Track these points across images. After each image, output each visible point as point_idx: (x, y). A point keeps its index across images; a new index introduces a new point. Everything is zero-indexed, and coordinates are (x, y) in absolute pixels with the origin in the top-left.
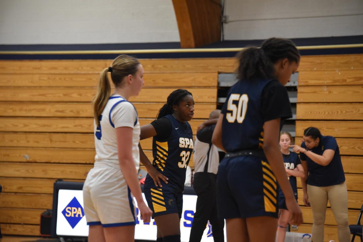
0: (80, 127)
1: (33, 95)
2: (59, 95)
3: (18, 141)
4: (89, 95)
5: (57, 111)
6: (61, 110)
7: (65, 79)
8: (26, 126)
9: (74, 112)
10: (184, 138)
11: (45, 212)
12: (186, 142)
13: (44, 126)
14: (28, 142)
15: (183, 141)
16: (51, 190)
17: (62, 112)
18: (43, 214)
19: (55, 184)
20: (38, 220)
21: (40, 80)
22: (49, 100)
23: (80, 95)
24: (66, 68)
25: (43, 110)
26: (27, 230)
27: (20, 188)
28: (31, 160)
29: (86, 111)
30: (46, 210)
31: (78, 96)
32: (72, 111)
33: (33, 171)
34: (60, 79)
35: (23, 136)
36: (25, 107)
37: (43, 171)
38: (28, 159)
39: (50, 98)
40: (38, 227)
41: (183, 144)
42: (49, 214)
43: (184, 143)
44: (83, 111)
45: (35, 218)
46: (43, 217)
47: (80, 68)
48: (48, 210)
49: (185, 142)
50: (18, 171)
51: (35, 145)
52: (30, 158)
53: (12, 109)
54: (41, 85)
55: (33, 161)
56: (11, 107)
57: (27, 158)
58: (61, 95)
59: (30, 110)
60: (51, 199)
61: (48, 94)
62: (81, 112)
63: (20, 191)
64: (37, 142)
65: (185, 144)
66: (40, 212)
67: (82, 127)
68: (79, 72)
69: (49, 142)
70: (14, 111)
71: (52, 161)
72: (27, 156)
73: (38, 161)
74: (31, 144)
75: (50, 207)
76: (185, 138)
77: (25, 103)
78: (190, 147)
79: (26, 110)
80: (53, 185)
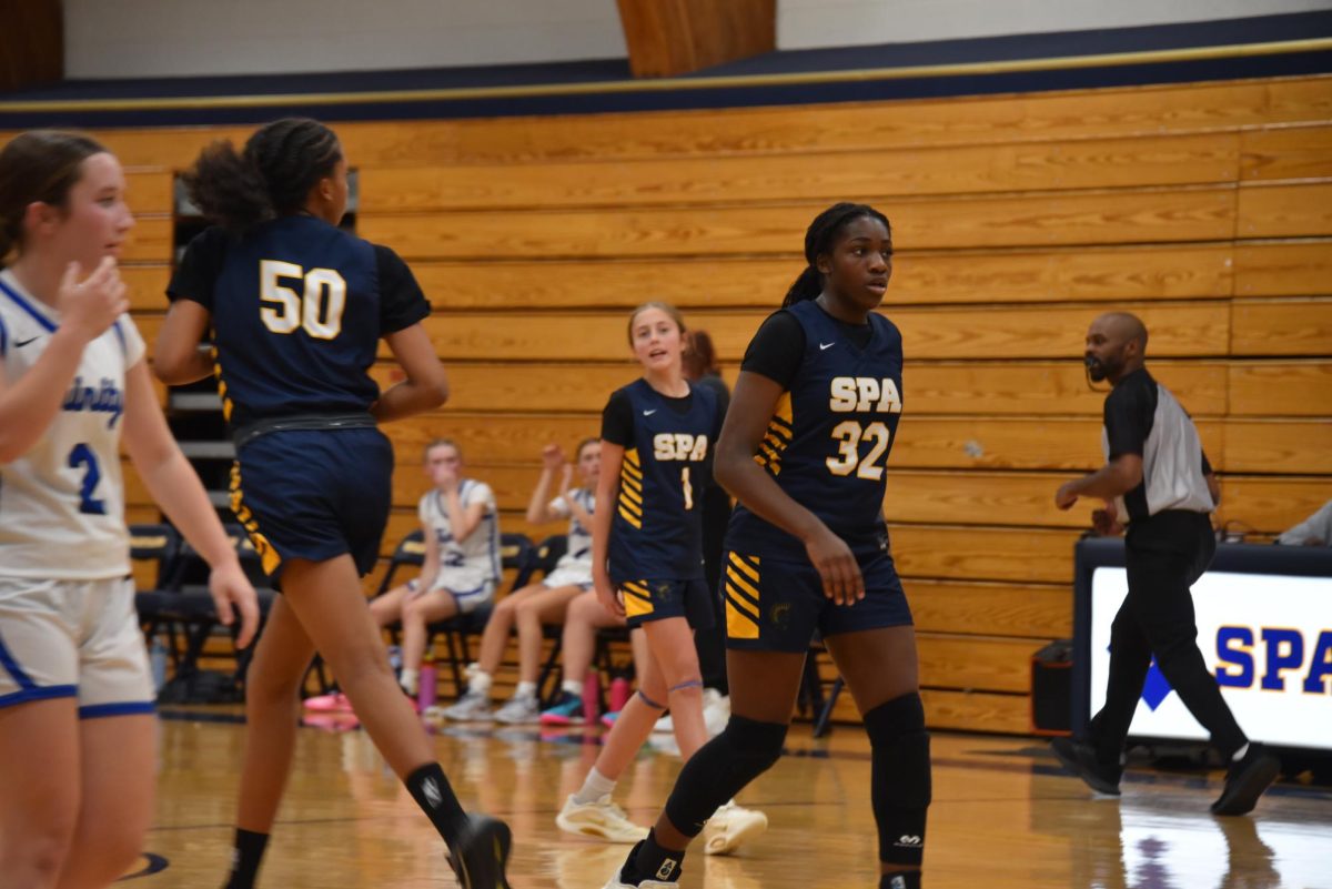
0: (1167, 338)
1: (992, 225)
2: (1088, 220)
3: (942, 393)
4: (1199, 214)
5: (1080, 280)
6: (1094, 273)
7: (1108, 158)
8: (968, 336)
9: (1142, 282)
10: (855, 378)
11: (1046, 649)
12: (863, 392)
13: (1035, 334)
14: (979, 394)
15: (846, 388)
16: (1066, 571)
17: (1099, 280)
18: (1037, 654)
19: (1079, 548)
20: (1022, 677)
21: (1019, 165)
22: (1054, 238)
23: (1167, 216)
24: (1114, 119)
25: (1031, 277)
26: (985, 713)
27: (955, 561)
28: (988, 460)
29: (1191, 275)
30: (1049, 643)
31: (1160, 222)
32: (1134, 278)
33: (997, 500)
34: (1092, 159)
35: (960, 374)
36: (967, 269)
37: (1033, 500)
38: (979, 456)
39: (1056, 232)
40: (1025, 704)
41: (844, 401)
42: (1061, 657)
43: (854, 395)
44: (1179, 277)
45: (1013, 671)
46: (1038, 667)
47: (1167, 116)
48: (1056, 640)
49: (857, 391)
50: (945, 499)
51: (1003, 405)
52: (986, 454)
53: (920, 276)
54: (1022, 185)
55: (997, 465)
56: (918, 268)
57: (977, 452)
58: (1096, 219)
59: (983, 280)
60: (1067, 600)
61: (1049, 217)
62: (1170, 280)
63: (955, 572)
64: (1010, 395)
65: (858, 400)
66: (1028, 650)
67: (1175, 335)
68: (1162, 130)
69: (1053, 395)
70: (926, 283)
71: (1067, 465)
72: (973, 445)
73: (1016, 465)
74: (990, 402)
75: (1064, 630)
76: (858, 379)
77: (963, 253)
78: (881, 408)
79: (968, 280)
80: (1070, 553)
